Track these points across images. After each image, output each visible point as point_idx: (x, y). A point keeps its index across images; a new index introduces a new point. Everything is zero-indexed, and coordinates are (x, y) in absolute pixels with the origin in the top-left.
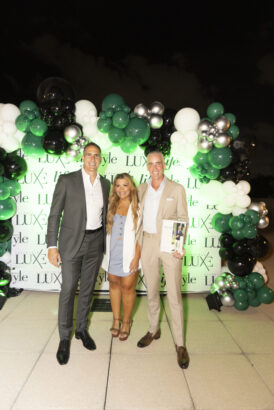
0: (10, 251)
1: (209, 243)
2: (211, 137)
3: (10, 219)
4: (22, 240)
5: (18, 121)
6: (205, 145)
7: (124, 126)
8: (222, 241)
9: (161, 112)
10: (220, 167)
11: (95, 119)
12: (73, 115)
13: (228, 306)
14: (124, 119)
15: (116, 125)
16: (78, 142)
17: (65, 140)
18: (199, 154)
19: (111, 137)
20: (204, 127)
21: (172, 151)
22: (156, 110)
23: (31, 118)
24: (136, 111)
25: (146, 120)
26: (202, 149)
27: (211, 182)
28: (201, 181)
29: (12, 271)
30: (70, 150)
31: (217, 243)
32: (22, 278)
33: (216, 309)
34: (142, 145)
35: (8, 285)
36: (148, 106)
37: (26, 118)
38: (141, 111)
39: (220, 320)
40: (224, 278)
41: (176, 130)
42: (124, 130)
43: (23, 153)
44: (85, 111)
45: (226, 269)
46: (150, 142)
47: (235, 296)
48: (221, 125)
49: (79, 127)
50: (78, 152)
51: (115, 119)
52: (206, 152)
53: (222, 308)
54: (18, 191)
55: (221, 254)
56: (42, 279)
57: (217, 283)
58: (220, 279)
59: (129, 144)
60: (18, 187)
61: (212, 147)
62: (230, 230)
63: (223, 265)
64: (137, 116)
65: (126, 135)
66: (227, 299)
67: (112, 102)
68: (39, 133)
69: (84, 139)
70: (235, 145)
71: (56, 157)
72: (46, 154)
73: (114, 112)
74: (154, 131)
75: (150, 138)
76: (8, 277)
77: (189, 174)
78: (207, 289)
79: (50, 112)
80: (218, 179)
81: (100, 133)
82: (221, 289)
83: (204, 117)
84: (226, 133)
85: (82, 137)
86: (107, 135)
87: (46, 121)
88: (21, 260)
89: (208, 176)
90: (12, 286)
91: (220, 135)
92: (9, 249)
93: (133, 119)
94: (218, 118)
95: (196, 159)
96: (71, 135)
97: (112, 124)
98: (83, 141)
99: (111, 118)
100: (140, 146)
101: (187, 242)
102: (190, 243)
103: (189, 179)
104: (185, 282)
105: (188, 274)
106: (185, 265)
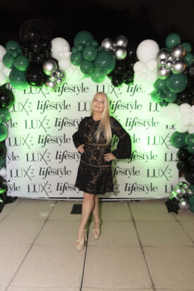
0: (5, 167)
1: (169, 158)
2: (169, 64)
3: (4, 141)
4: (14, 158)
5: (5, 59)
6: (164, 72)
7: (93, 59)
8: (179, 155)
9: (125, 45)
10: (177, 91)
11: (68, 54)
12: (50, 51)
13: (184, 209)
14: (93, 52)
15: (86, 58)
16: (54, 74)
17: (44, 73)
18: (158, 81)
19: (82, 69)
20: (163, 56)
21: (135, 78)
22: (120, 43)
23: (15, 55)
24: (103, 45)
25: (112, 53)
26: (161, 75)
27: (170, 105)
28: (161, 104)
29: (8, 183)
30: (49, 81)
31: (175, 157)
32: (16, 189)
33: (174, 212)
34: (109, 75)
35: (5, 193)
36: (113, 40)
37: (11, 56)
38: (107, 45)
39: (177, 221)
40: (181, 187)
41: (138, 60)
42: (93, 62)
43: (11, 86)
44: (60, 47)
45: (183, 179)
46: (116, 72)
47: (190, 201)
48: (177, 53)
49: (55, 62)
50: (55, 83)
51: (85, 52)
52: (164, 78)
53: (179, 211)
54: (8, 118)
55: (179, 166)
56: (32, 189)
57: (175, 191)
58: (178, 187)
59: (98, 75)
60: (8, 115)
61: (170, 74)
62: (186, 146)
63: (180, 176)
64: (104, 48)
65: (95, 67)
66: (184, 203)
67: (83, 38)
68: (22, 69)
69: (61, 72)
70: (190, 71)
71: (38, 89)
72: (29, 86)
73: (84, 46)
74: (119, 62)
75: (116, 68)
76: (5, 187)
77: (150, 99)
78: (167, 195)
79: (31, 50)
80: (176, 102)
81: (73, 66)
82: (178, 196)
83: (163, 47)
84: (182, 60)
85: (58, 70)
86: (79, 67)
87: (28, 57)
88: (14, 174)
89: (167, 100)
90: (8, 194)
91: (177, 62)
92: (4, 166)
93: (100, 51)
94: (175, 48)
95: (156, 85)
96: (49, 68)
97: (83, 57)
98: (59, 73)
99: (82, 52)
100: (107, 75)
101: (150, 158)
102: (152, 158)
103: (150, 104)
104: (148, 190)
105: (151, 183)
106: (148, 176)
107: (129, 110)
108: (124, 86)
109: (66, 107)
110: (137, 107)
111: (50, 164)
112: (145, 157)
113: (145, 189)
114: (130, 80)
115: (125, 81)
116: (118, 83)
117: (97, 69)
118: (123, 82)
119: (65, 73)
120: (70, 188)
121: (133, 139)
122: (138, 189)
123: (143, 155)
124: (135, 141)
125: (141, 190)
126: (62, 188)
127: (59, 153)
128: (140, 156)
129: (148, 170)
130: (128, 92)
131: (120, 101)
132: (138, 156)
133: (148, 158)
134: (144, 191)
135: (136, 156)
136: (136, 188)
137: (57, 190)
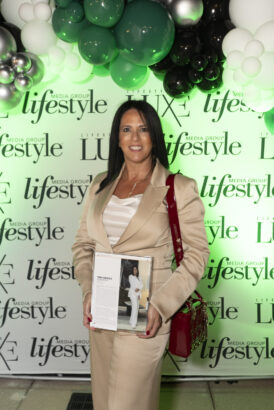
7: (112, 20)
15: (94, 19)
19: (85, 51)
21: (226, 76)
25: (164, 8)
34: (157, 68)
42: (113, 30)
46: (175, 58)
49: (13, 32)
59: (128, 68)
65: (118, 45)
69: (25, 60)
74: (182, 31)
81: (62, 44)
85: (20, 54)
86: (75, 47)
97: (84, 17)
98: (21, 62)
99: (81, 2)
100: (152, 67)
101: (263, 275)
102: (269, 274)
103: (263, 140)
104: (259, 356)
105: (267, 339)
106: (259, 321)
107: (209, 158)
108: (197, 96)
109: (50, 151)
110: (229, 149)
111: (13, 292)
112: (251, 273)
113: (252, 352)
114: (214, 79)
115: (198, 81)
116: (181, 88)
117: (126, 50)
118: (193, 85)
119: (41, 62)
120: (63, 351)
121: (220, 229)
122: (235, 353)
123: (247, 268)
124: (226, 233)
125: (240, 356)
126: (45, 350)
127: (36, 265)
128: (238, 270)
129: (259, 305)
130: (205, 110)
131: (187, 134)
132: (232, 270)
133: (258, 277)
134: (248, 357)
135: (228, 270)
136: (229, 350)
137: (32, 355)
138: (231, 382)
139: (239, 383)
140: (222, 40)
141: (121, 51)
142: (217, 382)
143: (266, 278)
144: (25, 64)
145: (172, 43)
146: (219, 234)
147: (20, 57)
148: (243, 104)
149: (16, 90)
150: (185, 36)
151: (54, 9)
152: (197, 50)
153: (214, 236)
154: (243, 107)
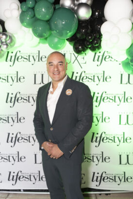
7: (48, 17)
9: (89, 2)
14: (47, 8)
15: (39, 16)
19: (35, 32)
21: (103, 44)
24: (61, 2)
25: (73, 12)
34: (70, 40)
38: (67, 2)
41: (106, 20)
42: (48, 22)
46: (78, 36)
51: (37, 9)
59: (56, 40)
64: (63, 6)
65: (51, 29)
69: (6, 36)
74: (81, 23)
81: (24, 28)
86: (31, 29)
97: (34, 15)
98: (4, 37)
99: (33, 9)
100: (67, 40)
101: (122, 141)
102: (125, 140)
103: (122, 75)
104: (121, 181)
105: (125, 172)
106: (120, 163)
107: (96, 83)
108: (89, 53)
109: (18, 80)
110: (105, 79)
112: (116, 140)
113: (117, 179)
114: (97, 45)
115: (90, 46)
116: (81, 49)
117: (55, 32)
118: (87, 48)
119: (14, 37)
120: (24, 178)
121: (101, 118)
122: (109, 179)
123: (114, 137)
124: (104, 120)
125: (112, 181)
126: (15, 178)
127: (11, 136)
128: (110, 138)
129: (120, 156)
130: (94, 61)
131: (85, 72)
132: (107, 139)
133: (120, 142)
134: (115, 181)
135: (105, 138)
136: (106, 178)
137: (9, 180)
138: (107, 194)
139: (111, 195)
140: (100, 27)
141: (52, 32)
142: (100, 194)
143: (124, 142)
144: (6, 38)
145: (76, 28)
146: (101, 121)
147: (4, 34)
148: (112, 58)
149: (2, 50)
150: (83, 25)
151: (20, 12)
152: (89, 31)
153: (98, 121)
154: (112, 59)
